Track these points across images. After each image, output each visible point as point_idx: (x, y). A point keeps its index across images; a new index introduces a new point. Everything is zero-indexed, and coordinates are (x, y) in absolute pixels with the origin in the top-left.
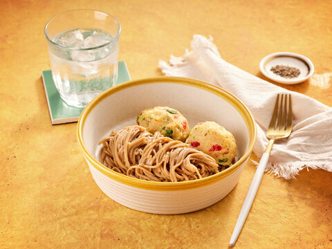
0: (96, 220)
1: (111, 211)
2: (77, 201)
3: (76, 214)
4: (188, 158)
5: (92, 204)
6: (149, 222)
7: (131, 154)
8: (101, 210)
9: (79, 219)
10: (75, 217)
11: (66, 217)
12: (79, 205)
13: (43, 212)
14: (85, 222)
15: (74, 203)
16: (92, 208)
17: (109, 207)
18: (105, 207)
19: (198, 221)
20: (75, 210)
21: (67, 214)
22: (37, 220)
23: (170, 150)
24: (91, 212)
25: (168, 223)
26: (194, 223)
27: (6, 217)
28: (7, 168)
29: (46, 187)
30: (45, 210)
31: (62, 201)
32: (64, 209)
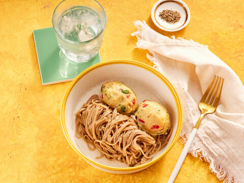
0: (74, 177)
1: (83, 169)
2: (61, 160)
3: (61, 171)
4: (136, 140)
5: (71, 163)
6: (109, 179)
7: (97, 129)
8: (77, 168)
9: (63, 176)
10: (60, 174)
11: (55, 174)
12: (63, 163)
13: (40, 170)
14: (67, 179)
15: (59, 162)
16: (71, 167)
17: (82, 166)
18: (80, 166)
19: (140, 179)
20: (60, 168)
21: (55, 172)
22: (36, 177)
23: (123, 132)
24: (71, 170)
25: (121, 180)
26: (138, 181)
27: (16, 174)
28: (14, 127)
29: (41, 146)
30: (41, 168)
31: (52, 160)
32: (53, 167)
